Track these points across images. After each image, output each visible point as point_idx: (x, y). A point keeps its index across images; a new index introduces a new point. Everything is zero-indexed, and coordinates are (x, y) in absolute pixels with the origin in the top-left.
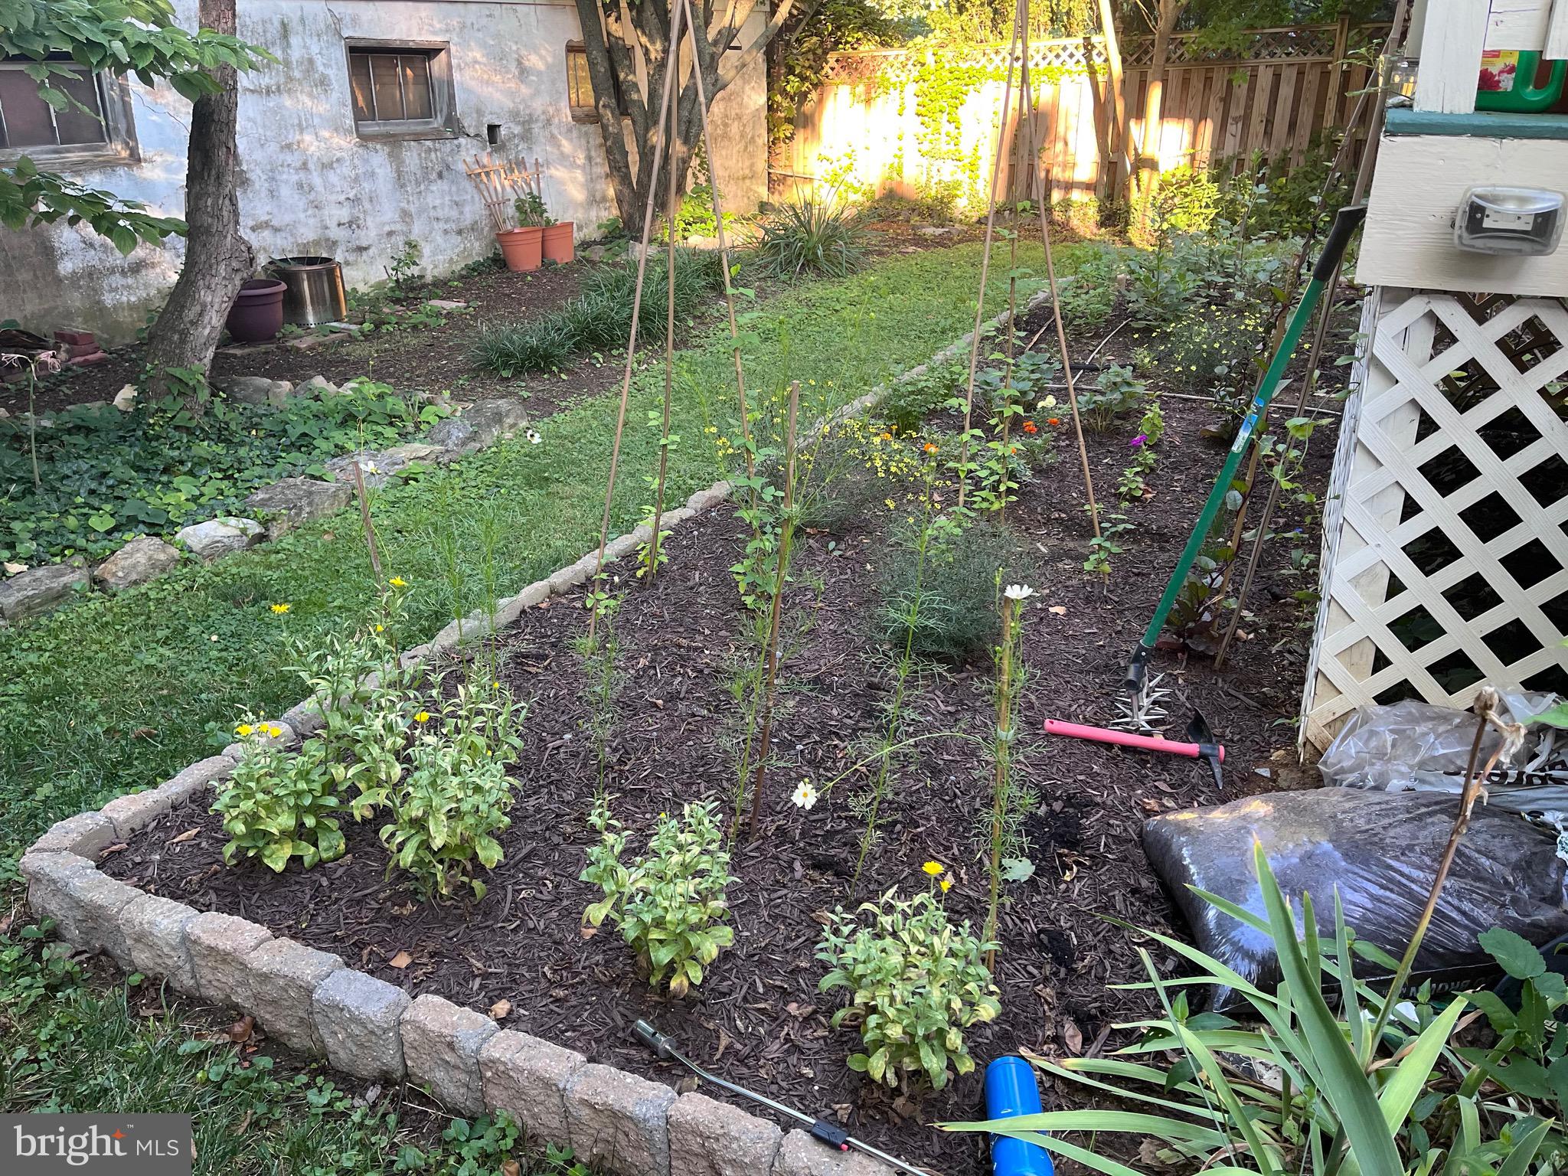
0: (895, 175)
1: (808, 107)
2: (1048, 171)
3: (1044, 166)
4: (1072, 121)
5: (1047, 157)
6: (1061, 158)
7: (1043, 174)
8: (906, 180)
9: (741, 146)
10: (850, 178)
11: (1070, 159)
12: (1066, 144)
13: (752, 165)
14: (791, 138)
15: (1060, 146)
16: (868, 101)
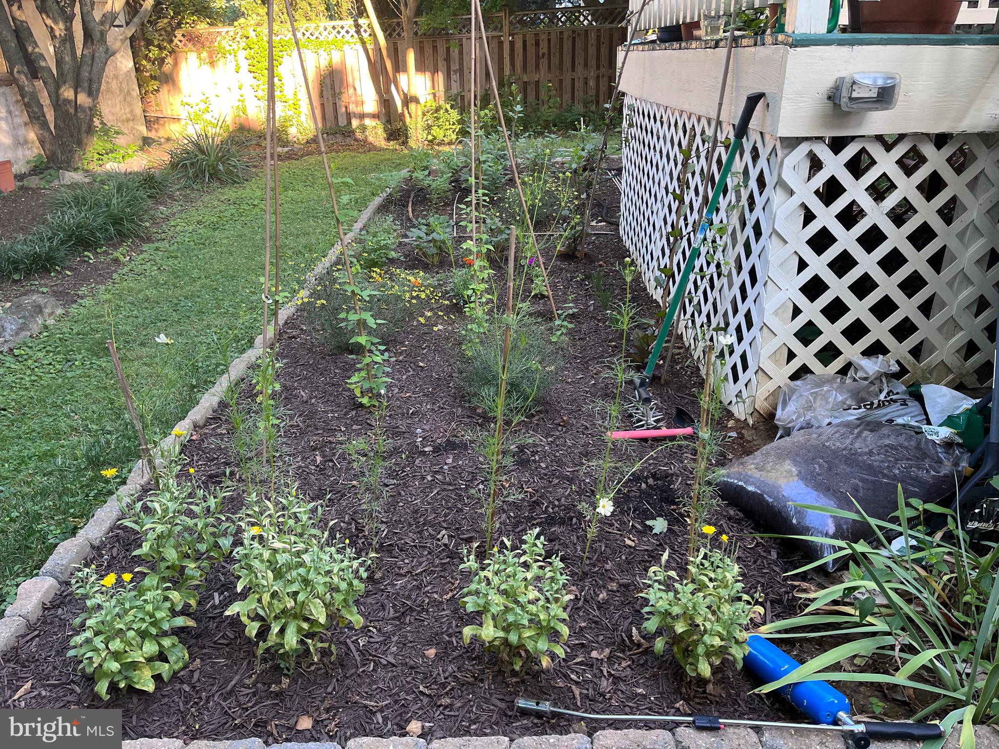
0: (241, 114)
1: (167, 68)
2: (346, 107)
3: (343, 104)
4: (356, 75)
5: (345, 98)
6: (353, 99)
7: (344, 109)
8: (250, 117)
9: (121, 98)
10: (207, 117)
11: (359, 99)
12: (355, 89)
13: (132, 111)
14: (157, 91)
15: (351, 91)
16: (212, 64)
